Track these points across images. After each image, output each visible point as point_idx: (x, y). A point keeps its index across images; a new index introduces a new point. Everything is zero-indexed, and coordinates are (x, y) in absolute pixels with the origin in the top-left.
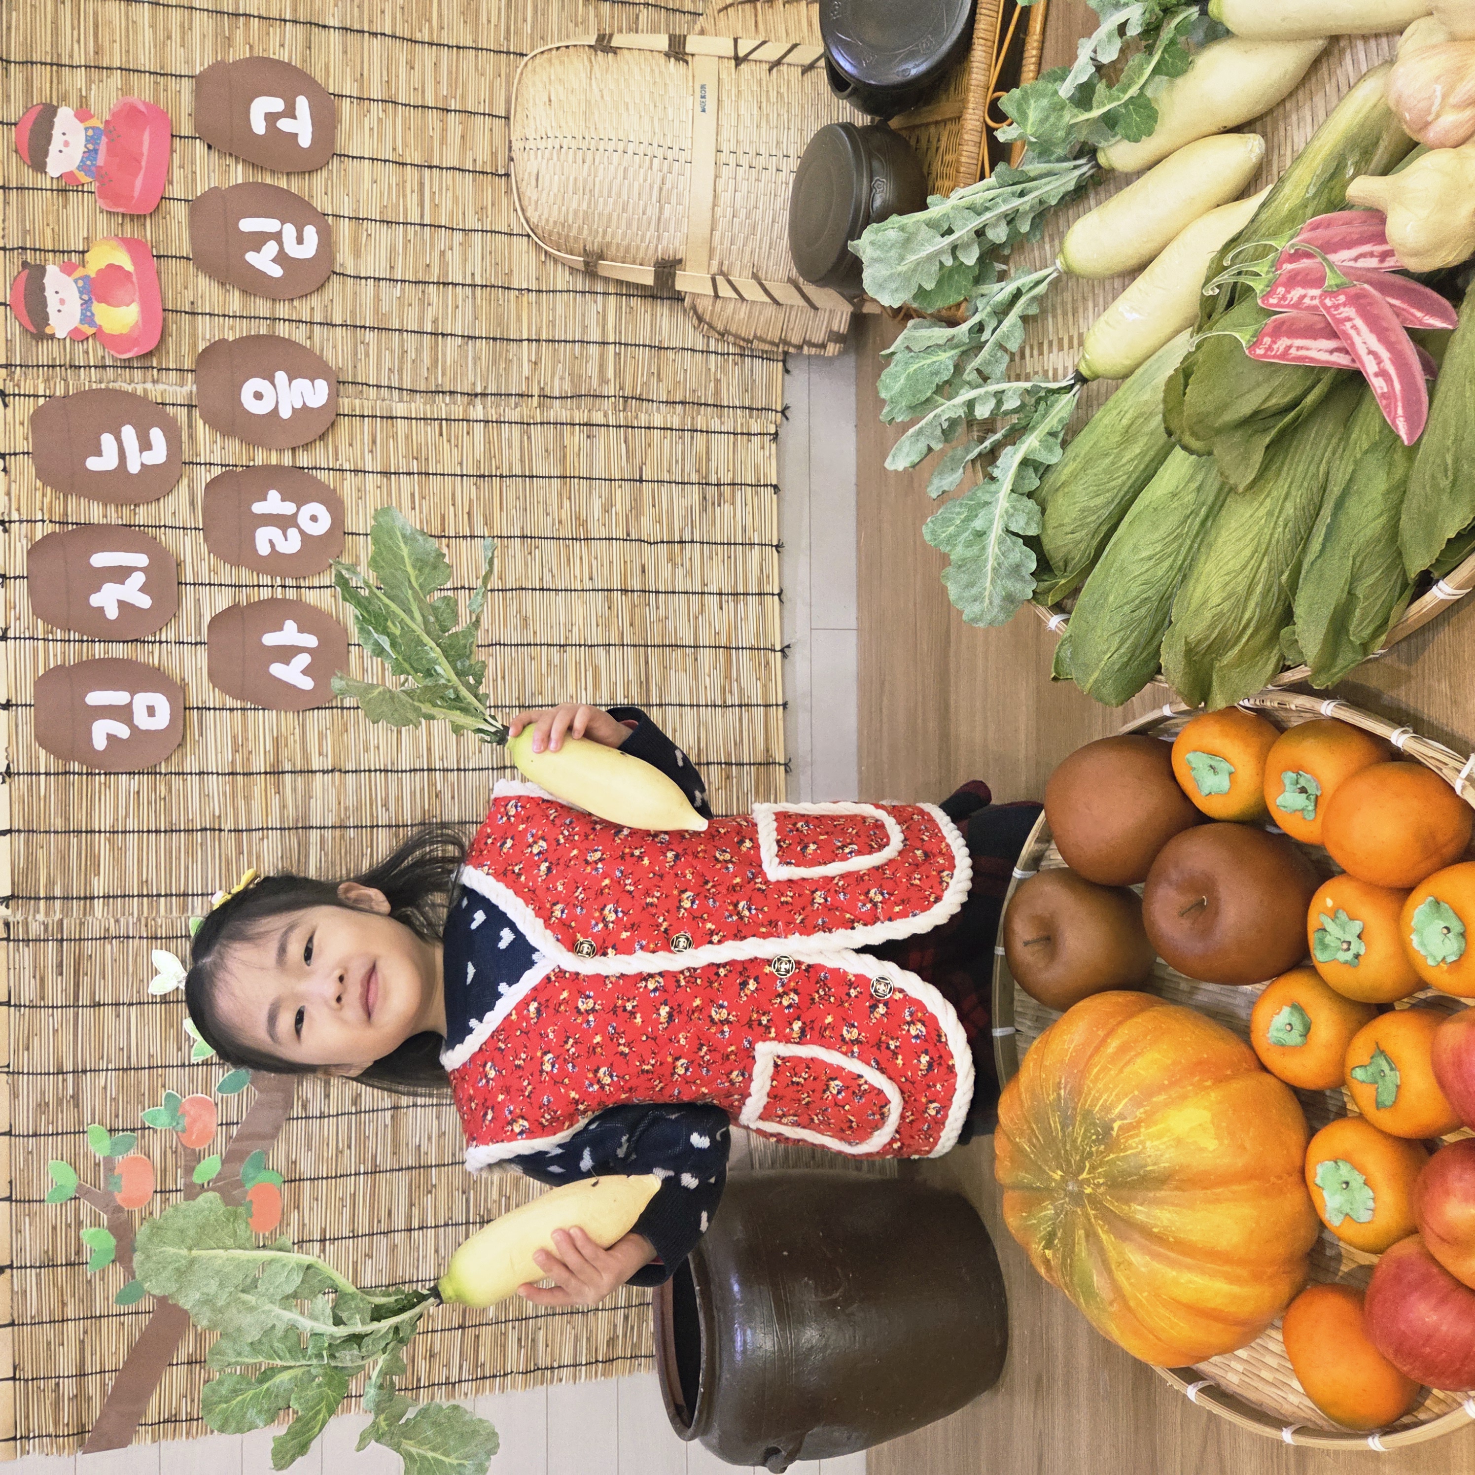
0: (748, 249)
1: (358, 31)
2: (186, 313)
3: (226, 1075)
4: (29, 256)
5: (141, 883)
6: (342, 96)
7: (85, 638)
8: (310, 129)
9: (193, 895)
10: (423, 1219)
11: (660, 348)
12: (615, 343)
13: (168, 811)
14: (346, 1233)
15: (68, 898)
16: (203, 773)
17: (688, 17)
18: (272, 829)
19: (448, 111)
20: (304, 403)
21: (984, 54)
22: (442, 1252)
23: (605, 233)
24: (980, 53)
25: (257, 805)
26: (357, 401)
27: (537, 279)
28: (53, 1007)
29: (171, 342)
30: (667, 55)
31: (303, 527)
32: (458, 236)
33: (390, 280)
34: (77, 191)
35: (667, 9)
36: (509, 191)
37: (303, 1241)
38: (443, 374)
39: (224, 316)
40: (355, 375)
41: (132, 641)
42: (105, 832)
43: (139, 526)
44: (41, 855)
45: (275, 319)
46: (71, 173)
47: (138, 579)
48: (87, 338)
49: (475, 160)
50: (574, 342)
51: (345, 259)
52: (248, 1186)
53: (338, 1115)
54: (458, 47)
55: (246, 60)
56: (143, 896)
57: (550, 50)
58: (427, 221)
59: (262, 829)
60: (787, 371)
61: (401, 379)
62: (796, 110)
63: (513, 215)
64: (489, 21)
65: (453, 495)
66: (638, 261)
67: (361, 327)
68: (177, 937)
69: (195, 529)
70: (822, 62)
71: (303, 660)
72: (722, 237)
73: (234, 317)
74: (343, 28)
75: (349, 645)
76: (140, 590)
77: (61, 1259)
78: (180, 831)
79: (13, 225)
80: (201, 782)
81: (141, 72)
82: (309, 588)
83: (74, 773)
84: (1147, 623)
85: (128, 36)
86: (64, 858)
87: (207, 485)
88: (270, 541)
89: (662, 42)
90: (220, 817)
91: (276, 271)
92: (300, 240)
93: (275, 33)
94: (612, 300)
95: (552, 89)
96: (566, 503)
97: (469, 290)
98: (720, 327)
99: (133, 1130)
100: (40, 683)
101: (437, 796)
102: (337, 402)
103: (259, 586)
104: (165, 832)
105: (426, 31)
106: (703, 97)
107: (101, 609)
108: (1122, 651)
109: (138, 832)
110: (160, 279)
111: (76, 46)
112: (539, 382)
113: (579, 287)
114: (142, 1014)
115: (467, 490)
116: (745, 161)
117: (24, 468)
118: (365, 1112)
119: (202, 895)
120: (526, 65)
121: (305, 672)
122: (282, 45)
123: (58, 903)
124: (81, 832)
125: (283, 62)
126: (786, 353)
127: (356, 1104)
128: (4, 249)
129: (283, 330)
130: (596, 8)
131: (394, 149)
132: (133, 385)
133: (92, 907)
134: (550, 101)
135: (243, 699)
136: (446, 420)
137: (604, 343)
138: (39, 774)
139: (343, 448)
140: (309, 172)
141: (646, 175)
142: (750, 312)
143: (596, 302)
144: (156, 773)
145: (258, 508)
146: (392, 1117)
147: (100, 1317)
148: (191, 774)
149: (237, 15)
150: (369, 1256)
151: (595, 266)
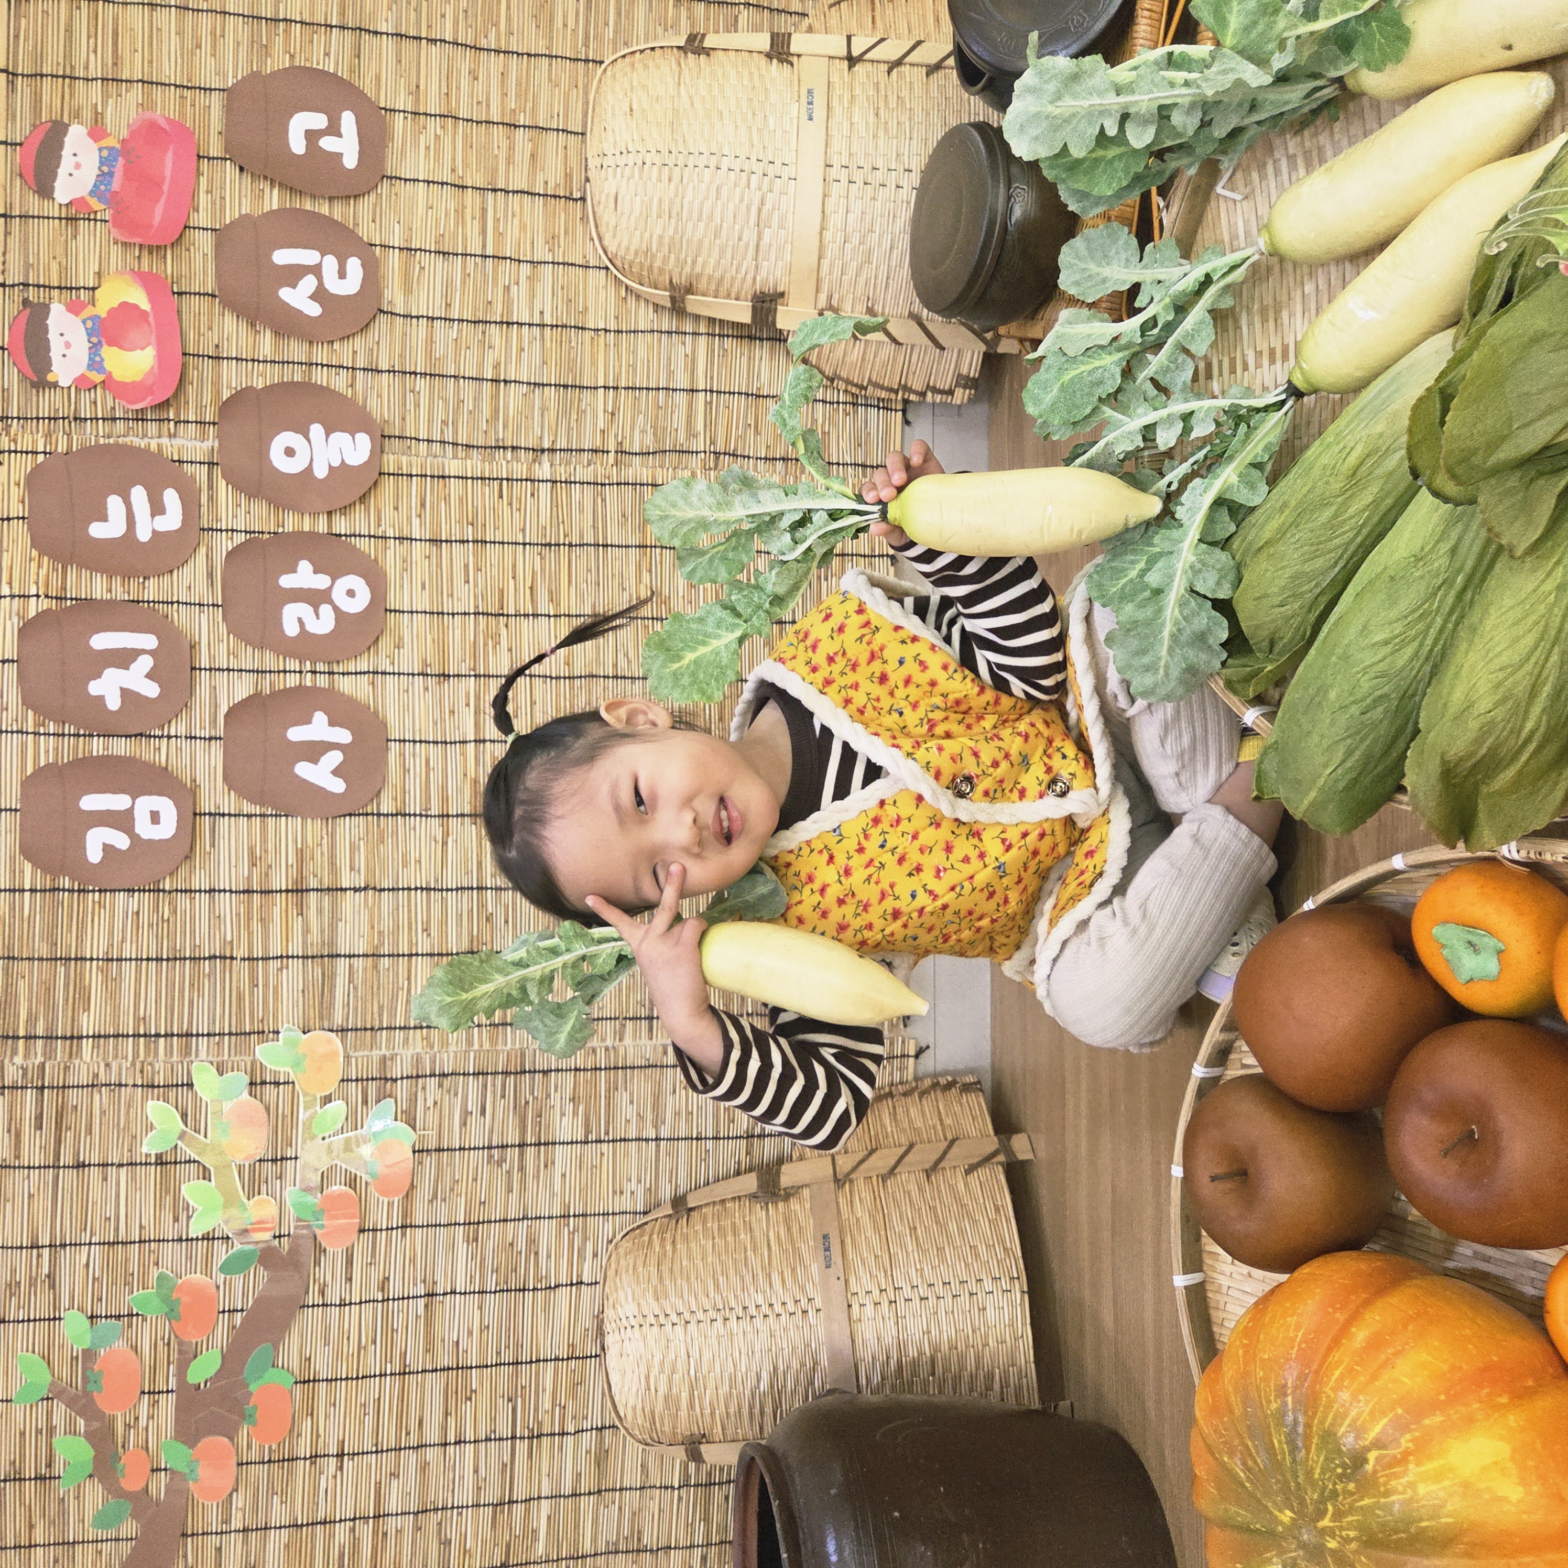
0: (862, 280)
1: (414, 38)
2: (209, 357)
3: (230, 1252)
4: (32, 294)
5: (137, 1020)
6: (395, 111)
7: (82, 732)
8: (357, 148)
9: (198, 1035)
10: (459, 1430)
11: (758, 396)
12: (706, 391)
13: (172, 936)
14: (368, 1447)
15: (51, 1038)
16: (214, 890)
17: (796, 18)
18: (293, 957)
19: (515, 126)
20: (343, 461)
21: (1149, 29)
22: (482, 1472)
23: (694, 262)
24: (1143, 27)
25: (276, 928)
26: (404, 459)
27: (617, 318)
28: (29, 1167)
29: (191, 391)
30: (769, 56)
31: (337, 603)
32: (525, 269)
33: (445, 319)
34: (89, 220)
35: (771, 10)
36: (584, 219)
37: (316, 1456)
38: (505, 426)
39: (253, 360)
40: (403, 429)
41: (136, 736)
42: (98, 959)
43: (148, 602)
44: (23, 986)
45: (311, 364)
46: (82, 199)
47: (145, 663)
48: (95, 387)
49: (546, 183)
50: (659, 389)
51: (393, 296)
52: (253, 1388)
53: (361, 1303)
54: (529, 55)
55: (286, 69)
56: (139, 1036)
57: (633, 53)
58: (489, 252)
59: (282, 957)
60: (907, 422)
61: (456, 432)
62: (919, 116)
63: (589, 245)
64: (565, 25)
65: (514, 566)
66: (733, 296)
67: (410, 373)
68: (177, 1085)
69: (213, 605)
70: (951, 61)
71: (334, 758)
72: (831, 266)
73: (265, 361)
74: (397, 35)
75: (388, 740)
76: (148, 676)
77: (29, 1472)
78: (185, 959)
79: (14, 258)
80: (212, 901)
81: (165, 85)
82: (343, 674)
83: (64, 890)
84: (1383, 729)
85: (151, 45)
86: (49, 989)
87: (229, 554)
88: (300, 621)
89: (763, 41)
90: (232, 942)
91: (313, 310)
92: (342, 274)
93: (319, 41)
94: (702, 340)
95: (634, 97)
96: (646, 577)
97: (536, 331)
98: (829, 371)
99: (118, 1317)
100: (27, 783)
101: (487, 919)
102: (381, 457)
103: (285, 672)
104: (168, 959)
105: (492, 36)
106: (809, 103)
107: (101, 698)
108: (1349, 764)
109: (136, 959)
110: (180, 319)
111: (92, 56)
112: (616, 436)
113: (665, 327)
114: (134, 1178)
115: (528, 560)
116: (858, 177)
117: (18, 534)
118: (394, 1299)
119: (209, 1035)
120: (605, 70)
121: (336, 772)
122: (327, 54)
123: (40, 1043)
124: (70, 959)
125: (328, 73)
126: (906, 402)
127: (383, 1291)
128: (3, 285)
129: (320, 377)
130: (689, 9)
131: (453, 170)
132: (146, 440)
133: (79, 1048)
134: (631, 110)
135: (262, 804)
136: (508, 479)
137: (692, 391)
138: (23, 891)
139: (388, 513)
140: (355, 197)
141: (743, 195)
142: (864, 353)
143: (684, 344)
144: (159, 891)
145: (287, 581)
146: (426, 1306)
147: (74, 1543)
148: (200, 891)
149: (277, 20)
150: (394, 1475)
151: (683, 301)
